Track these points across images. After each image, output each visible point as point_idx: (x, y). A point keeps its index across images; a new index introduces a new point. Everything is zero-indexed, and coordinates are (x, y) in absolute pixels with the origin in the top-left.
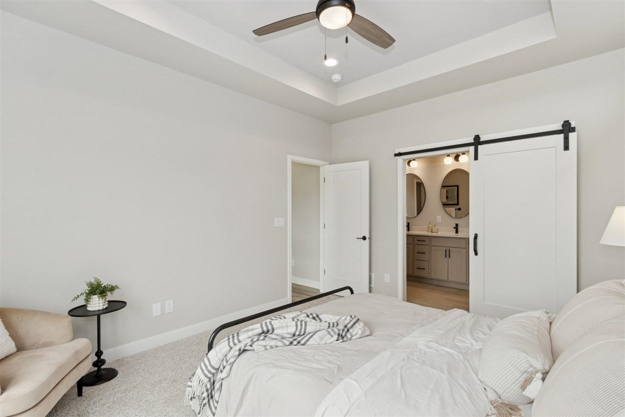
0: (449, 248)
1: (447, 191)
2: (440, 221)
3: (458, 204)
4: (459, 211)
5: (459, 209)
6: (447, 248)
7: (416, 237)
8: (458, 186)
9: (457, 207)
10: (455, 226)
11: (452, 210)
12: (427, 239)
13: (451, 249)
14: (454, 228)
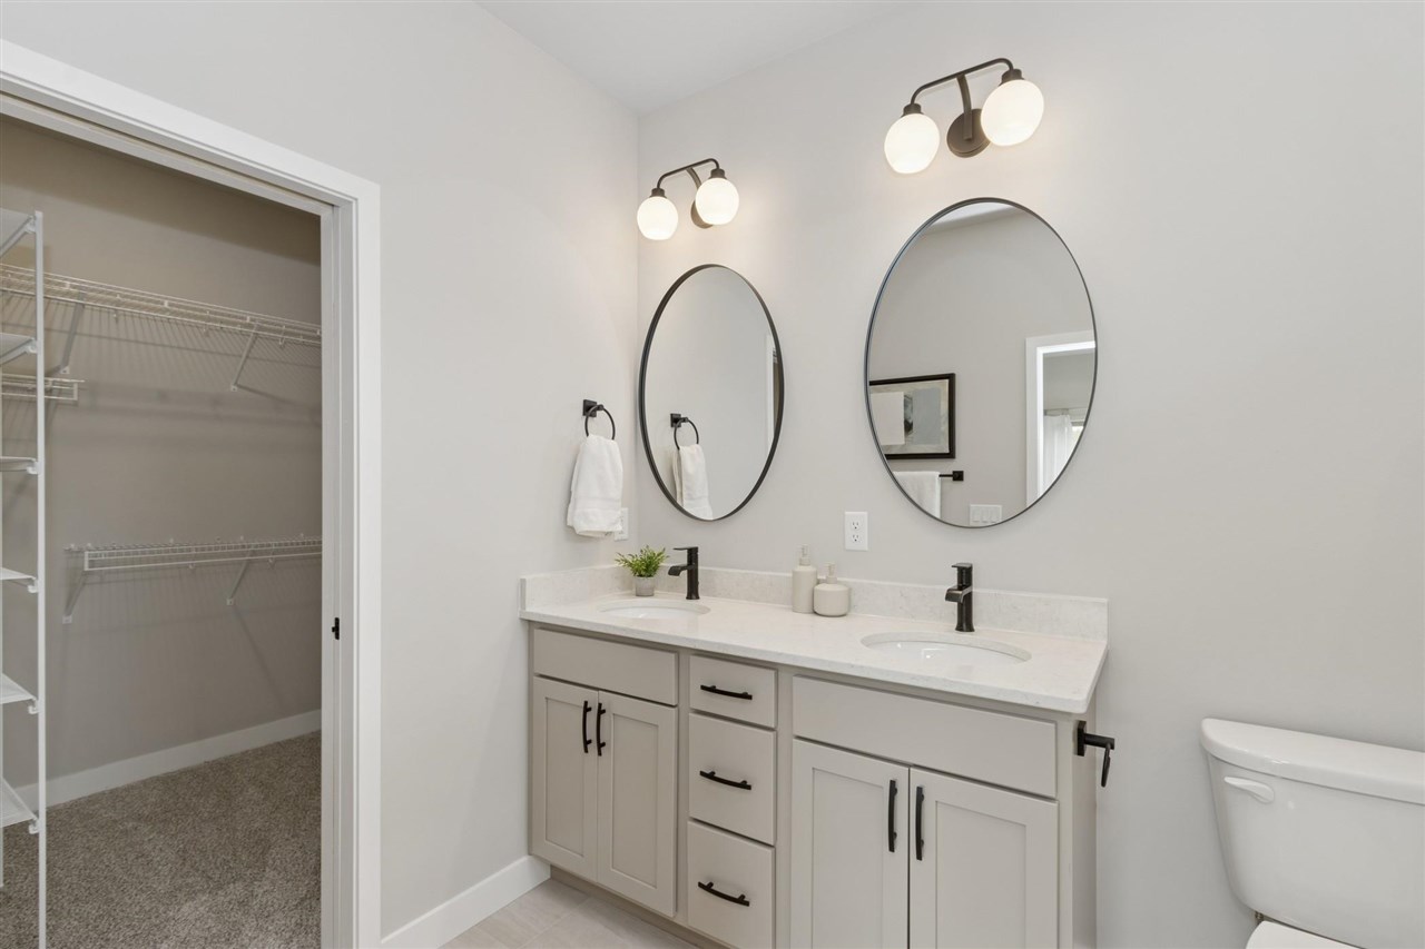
0: (919, 778)
1: (908, 402)
2: (864, 544)
3: (951, 455)
4: (958, 483)
5: (958, 476)
6: (899, 774)
7: (695, 661)
8: (951, 377)
9: (950, 467)
10: (953, 582)
11: (926, 480)
12: (760, 683)
13: (935, 787)
14: (950, 596)
